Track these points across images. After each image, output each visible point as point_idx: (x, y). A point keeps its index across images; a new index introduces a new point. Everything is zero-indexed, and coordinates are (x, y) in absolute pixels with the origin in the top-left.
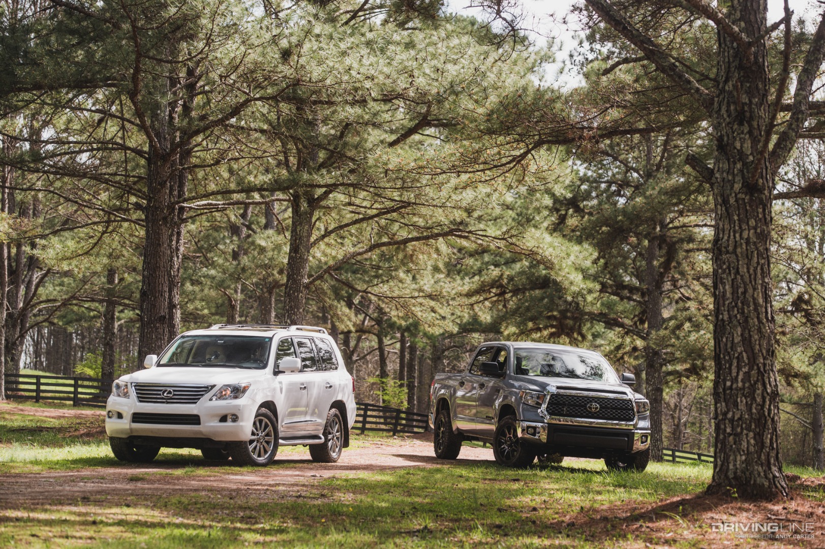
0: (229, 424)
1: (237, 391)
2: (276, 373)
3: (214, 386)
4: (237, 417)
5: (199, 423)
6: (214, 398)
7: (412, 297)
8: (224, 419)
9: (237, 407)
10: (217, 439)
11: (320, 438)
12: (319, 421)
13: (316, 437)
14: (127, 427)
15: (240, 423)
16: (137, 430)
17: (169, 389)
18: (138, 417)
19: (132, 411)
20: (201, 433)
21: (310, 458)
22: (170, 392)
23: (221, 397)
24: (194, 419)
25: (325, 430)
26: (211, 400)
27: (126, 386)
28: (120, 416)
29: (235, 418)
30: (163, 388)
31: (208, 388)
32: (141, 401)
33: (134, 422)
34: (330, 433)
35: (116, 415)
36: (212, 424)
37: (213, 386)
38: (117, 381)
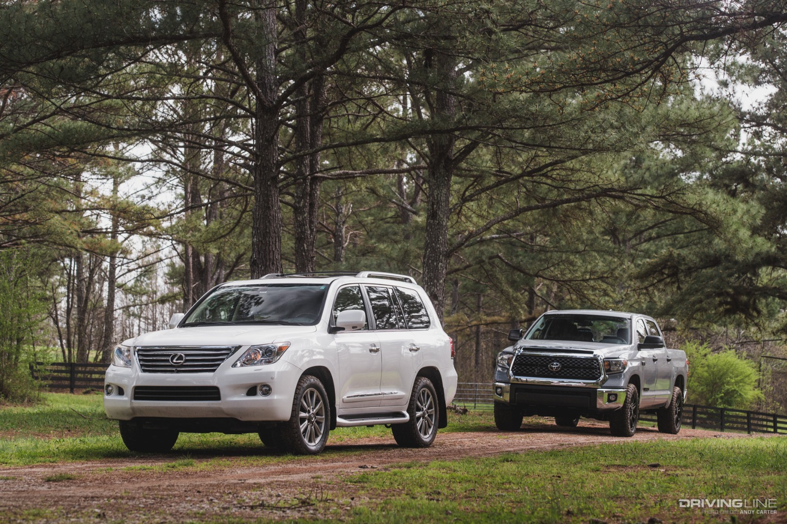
0: (259, 397)
1: (271, 354)
2: (333, 330)
3: (240, 347)
4: (270, 389)
5: (219, 398)
6: (239, 364)
7: (583, 280)
8: (252, 391)
9: (270, 375)
10: (244, 419)
11: (404, 416)
12: (400, 393)
13: (400, 414)
14: (128, 405)
15: (274, 397)
16: (140, 409)
17: (179, 353)
18: (141, 392)
19: (134, 384)
20: (220, 410)
21: (394, 442)
22: (180, 358)
23: (249, 361)
24: (212, 393)
25: (410, 405)
26: (234, 365)
27: (129, 351)
28: (121, 392)
29: (267, 390)
30: (173, 353)
31: (230, 351)
32: (144, 371)
33: (136, 398)
34: (419, 409)
35: (115, 391)
36: (236, 399)
37: (238, 348)
38: (119, 346)
